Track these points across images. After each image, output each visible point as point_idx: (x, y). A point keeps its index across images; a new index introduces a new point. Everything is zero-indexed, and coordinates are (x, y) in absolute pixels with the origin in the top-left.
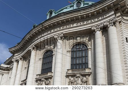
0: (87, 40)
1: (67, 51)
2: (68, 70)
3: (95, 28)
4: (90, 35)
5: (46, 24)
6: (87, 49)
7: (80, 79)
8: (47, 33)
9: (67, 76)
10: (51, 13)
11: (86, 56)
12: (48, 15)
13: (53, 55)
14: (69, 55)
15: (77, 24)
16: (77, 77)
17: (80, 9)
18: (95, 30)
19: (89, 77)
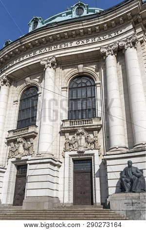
0: (94, 70)
1: (62, 88)
2: (63, 121)
3: (106, 50)
4: (99, 61)
5: (28, 40)
6: (95, 85)
7: (83, 137)
8: (28, 55)
9: (62, 133)
10: (36, 23)
11: (93, 97)
12: (31, 26)
13: (38, 95)
14: (65, 94)
15: (78, 43)
16: (78, 135)
17: (82, 19)
18: (105, 53)
19: (98, 133)
